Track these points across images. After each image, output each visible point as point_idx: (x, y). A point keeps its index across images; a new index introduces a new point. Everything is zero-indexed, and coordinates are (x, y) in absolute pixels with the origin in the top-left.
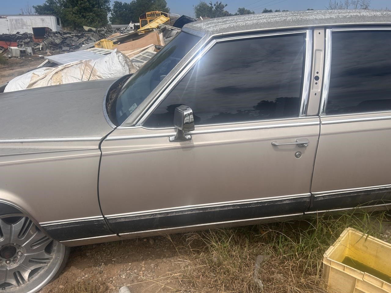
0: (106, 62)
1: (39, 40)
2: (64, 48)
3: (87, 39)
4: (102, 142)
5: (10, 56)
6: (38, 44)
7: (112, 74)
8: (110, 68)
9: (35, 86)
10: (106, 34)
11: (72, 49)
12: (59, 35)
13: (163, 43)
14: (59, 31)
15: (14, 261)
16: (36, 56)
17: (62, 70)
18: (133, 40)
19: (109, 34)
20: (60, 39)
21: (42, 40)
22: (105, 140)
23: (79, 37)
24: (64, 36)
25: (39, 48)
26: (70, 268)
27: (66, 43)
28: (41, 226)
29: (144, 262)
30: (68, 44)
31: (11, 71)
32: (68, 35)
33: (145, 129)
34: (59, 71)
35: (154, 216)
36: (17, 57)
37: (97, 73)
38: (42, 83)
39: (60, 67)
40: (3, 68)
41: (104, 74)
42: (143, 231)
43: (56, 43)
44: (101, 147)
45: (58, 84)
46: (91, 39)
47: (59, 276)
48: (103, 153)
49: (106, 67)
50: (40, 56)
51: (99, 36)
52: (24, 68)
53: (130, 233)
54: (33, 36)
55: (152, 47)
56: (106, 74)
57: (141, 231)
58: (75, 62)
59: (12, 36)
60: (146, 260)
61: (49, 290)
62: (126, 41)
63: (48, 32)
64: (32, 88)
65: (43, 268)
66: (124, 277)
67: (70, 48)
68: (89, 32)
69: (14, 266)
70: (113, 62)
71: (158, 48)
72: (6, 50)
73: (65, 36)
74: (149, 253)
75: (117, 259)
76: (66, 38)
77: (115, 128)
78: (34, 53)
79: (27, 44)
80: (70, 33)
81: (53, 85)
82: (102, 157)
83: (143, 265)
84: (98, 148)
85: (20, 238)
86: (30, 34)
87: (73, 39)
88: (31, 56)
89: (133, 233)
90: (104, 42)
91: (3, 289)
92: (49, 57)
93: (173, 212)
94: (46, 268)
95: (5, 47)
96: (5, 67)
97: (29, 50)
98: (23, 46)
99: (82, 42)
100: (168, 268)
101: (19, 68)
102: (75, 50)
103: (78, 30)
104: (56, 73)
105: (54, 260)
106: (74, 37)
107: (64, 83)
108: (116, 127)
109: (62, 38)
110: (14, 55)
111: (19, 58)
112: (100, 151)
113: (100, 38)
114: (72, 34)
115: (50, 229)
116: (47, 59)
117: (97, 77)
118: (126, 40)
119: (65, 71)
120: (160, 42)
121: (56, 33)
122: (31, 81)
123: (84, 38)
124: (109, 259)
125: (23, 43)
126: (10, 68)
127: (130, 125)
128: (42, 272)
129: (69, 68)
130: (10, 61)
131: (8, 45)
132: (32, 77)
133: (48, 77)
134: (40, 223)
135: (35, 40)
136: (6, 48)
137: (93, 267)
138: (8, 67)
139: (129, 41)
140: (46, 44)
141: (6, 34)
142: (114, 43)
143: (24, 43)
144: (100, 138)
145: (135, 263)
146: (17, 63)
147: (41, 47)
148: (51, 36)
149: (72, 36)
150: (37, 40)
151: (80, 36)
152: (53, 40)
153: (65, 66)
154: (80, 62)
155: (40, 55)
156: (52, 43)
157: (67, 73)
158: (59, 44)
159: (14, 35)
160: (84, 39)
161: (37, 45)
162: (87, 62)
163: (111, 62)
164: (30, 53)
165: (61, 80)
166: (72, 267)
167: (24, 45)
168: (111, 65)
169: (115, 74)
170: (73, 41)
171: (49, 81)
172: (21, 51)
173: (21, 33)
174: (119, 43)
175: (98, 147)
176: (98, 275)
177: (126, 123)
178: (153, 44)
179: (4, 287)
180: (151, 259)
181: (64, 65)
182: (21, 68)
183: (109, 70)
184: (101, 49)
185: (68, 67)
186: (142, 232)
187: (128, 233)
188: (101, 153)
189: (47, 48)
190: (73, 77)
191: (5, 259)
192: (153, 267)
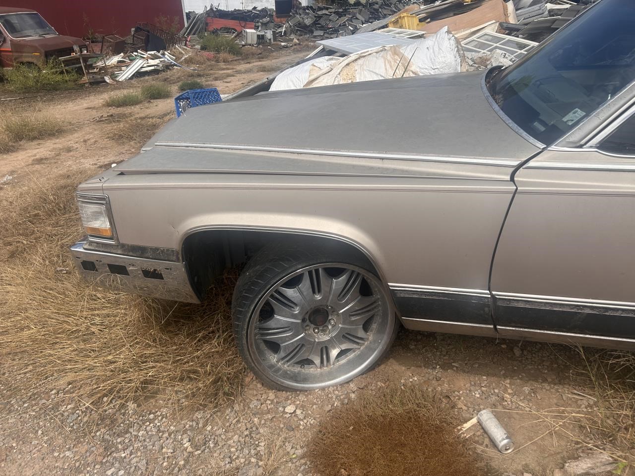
0: (428, 48)
1: (282, 19)
2: (316, 33)
3: (352, 17)
4: (519, 171)
5: (243, 43)
6: (280, 27)
7: (436, 70)
8: (434, 59)
9: (315, 85)
10: (380, 10)
11: (328, 33)
12: (311, 12)
13: (514, 18)
14: (311, 5)
15: (323, 331)
16: (277, 45)
17: (356, 60)
18: (455, 15)
19: (385, 9)
20: (312, 18)
21: (285, 19)
22: (524, 167)
23: (340, 15)
24: (318, 13)
25: (281, 32)
26: (388, 361)
27: (319, 24)
28: (391, 288)
29: (508, 381)
30: (323, 27)
31: (248, 66)
32: (324, 12)
33: (602, 154)
34: (351, 63)
35: (578, 309)
36: (253, 45)
37: (411, 67)
38: (325, 81)
39: (353, 57)
40: (236, 60)
41: (423, 69)
42: (540, 329)
43: (305, 24)
44: (515, 179)
45: (350, 82)
46: (357, 18)
47: (374, 368)
48: (518, 188)
49: (428, 57)
50: (283, 44)
51: (370, 13)
52: (264, 61)
53: (517, 329)
54: (274, 14)
55: (493, 26)
56: (426, 69)
57: (535, 329)
58: (374, 48)
59: (246, 13)
60: (512, 379)
61: (364, 384)
62: (439, 18)
63: (295, 7)
64: (311, 86)
65: (354, 351)
66: (478, 396)
67: (325, 33)
68: (355, 6)
69: (325, 338)
70: (440, 49)
71: (506, 27)
72: (240, 35)
73: (320, 13)
74: (516, 368)
75: (460, 365)
76: (320, 17)
77: (544, 149)
78: (275, 38)
79: (265, 25)
80: (327, 9)
81: (341, 83)
82: (516, 195)
83: (508, 386)
84: (509, 180)
85: (339, 300)
86: (270, 10)
87: (331, 18)
88: (270, 44)
89: (522, 329)
90: (406, 18)
91: (303, 367)
92: (323, 42)
93: (618, 310)
94: (357, 352)
95: (238, 29)
96: (238, 60)
97: (269, 34)
98: (260, 29)
99: (344, 23)
100: (555, 401)
101: (257, 61)
102: (332, 36)
103: (339, 3)
104: (347, 65)
105: (371, 343)
106: (333, 15)
107: (358, 81)
108: (545, 146)
109: (315, 17)
110: (249, 42)
111: (255, 47)
112: (514, 185)
113: (371, 16)
114: (330, 10)
115: (402, 295)
116: (321, 44)
117: (411, 73)
118: (441, 15)
119: (360, 62)
120: (508, 17)
121: (308, 8)
122: (309, 76)
123: (347, 15)
124: (447, 361)
125: (260, 24)
126: (245, 61)
127: (574, 146)
128: (351, 356)
129: (366, 57)
130: (244, 50)
131: (242, 26)
132: (310, 70)
133: (336, 71)
134: (389, 284)
135: (276, 19)
136: (240, 31)
137: (424, 368)
138: (243, 60)
139: (446, 16)
140: (291, 26)
141: (239, 10)
142: (421, 20)
143: (262, 23)
144: (516, 163)
145: (492, 378)
146: (253, 54)
147: (284, 30)
148: (300, 14)
149: (329, 12)
150: (279, 19)
151: (342, 12)
152: (301, 20)
153: (361, 53)
154: (382, 48)
155: (283, 42)
156: (299, 24)
157: (363, 65)
158: (309, 26)
159: (249, 11)
160: (347, 18)
161: (278, 28)
162: (397, 48)
163: (436, 49)
164: (270, 40)
165: (354, 77)
166: (391, 360)
167: (262, 27)
168: (436, 53)
169: (441, 70)
170: (330, 20)
171: (337, 77)
172: (258, 36)
173: (259, 9)
174: (429, 20)
175: (508, 178)
176: (433, 382)
177: (568, 140)
178: (494, 21)
179: (303, 365)
180: (521, 379)
181: (359, 52)
182: (260, 61)
183: (432, 62)
184: (400, 30)
185: (364, 56)
186: (539, 331)
187: (514, 329)
188: (515, 188)
189: (292, 32)
190: (373, 72)
191: (313, 325)
192: (527, 392)
